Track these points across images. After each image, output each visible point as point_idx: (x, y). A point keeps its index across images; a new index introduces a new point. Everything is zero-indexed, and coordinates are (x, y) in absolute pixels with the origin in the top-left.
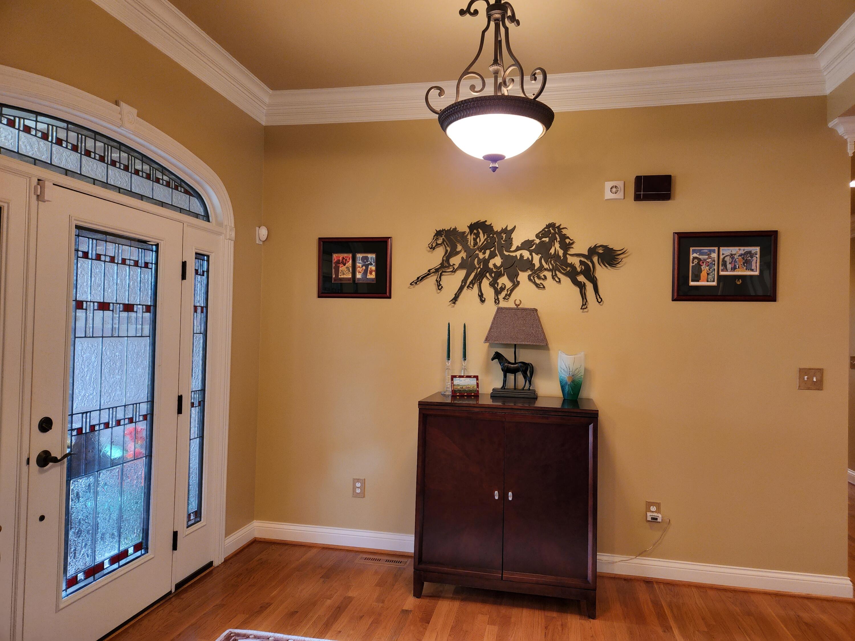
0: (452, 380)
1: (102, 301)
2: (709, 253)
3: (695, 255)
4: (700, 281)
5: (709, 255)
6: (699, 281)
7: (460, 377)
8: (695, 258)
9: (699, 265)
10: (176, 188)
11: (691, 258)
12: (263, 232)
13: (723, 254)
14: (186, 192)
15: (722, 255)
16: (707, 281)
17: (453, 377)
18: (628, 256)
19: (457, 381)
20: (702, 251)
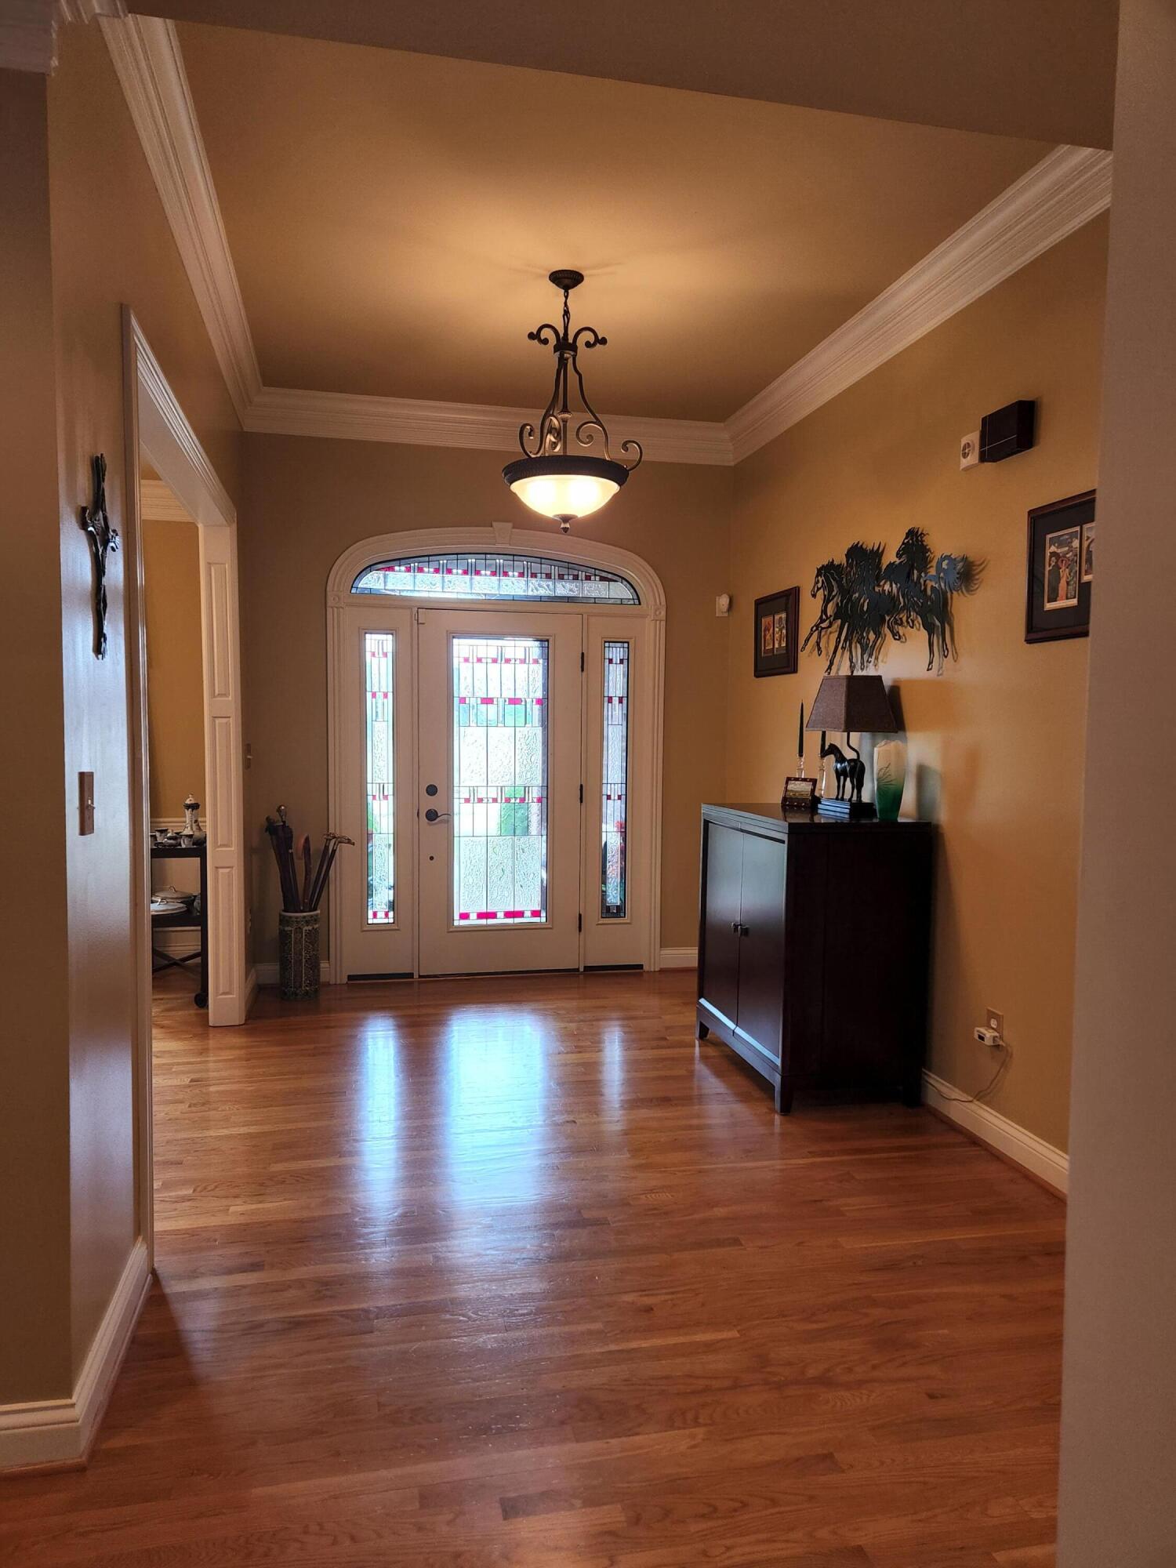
0: (787, 783)
1: (486, 697)
2: (1069, 540)
3: (1053, 549)
4: (1058, 598)
5: (1069, 544)
6: (1056, 601)
7: (796, 779)
8: (1053, 554)
9: (1057, 567)
10: (588, 578)
11: (1048, 555)
12: (723, 601)
13: (1088, 538)
14: (603, 579)
15: (1087, 540)
16: (1067, 598)
17: (789, 779)
18: (986, 566)
19: (792, 786)
20: (1062, 538)
